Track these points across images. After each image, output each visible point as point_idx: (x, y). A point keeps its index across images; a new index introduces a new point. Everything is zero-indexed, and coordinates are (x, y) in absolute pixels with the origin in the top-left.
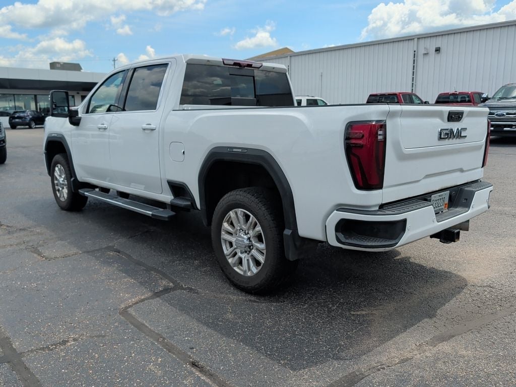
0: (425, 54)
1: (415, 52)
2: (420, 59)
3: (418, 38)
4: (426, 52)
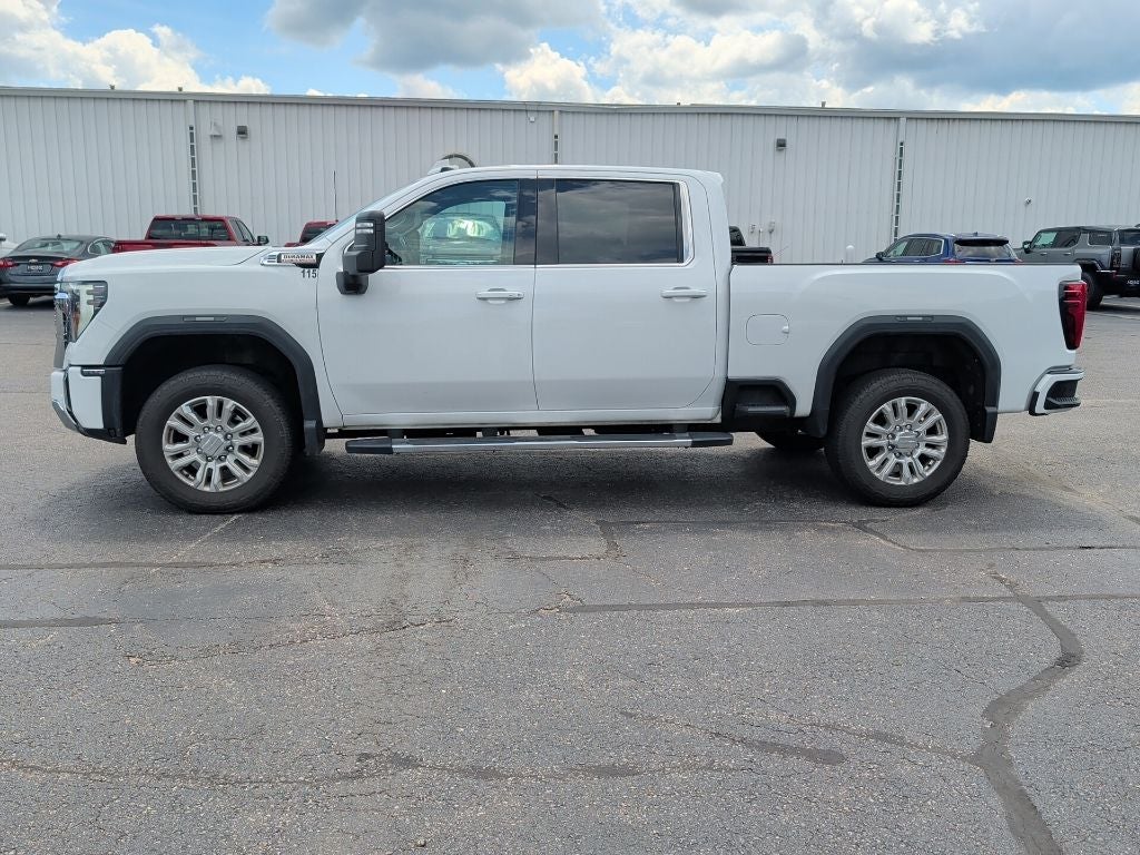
0: (216, 137)
1: (191, 128)
2: (205, 145)
3: (196, 101)
4: (217, 134)
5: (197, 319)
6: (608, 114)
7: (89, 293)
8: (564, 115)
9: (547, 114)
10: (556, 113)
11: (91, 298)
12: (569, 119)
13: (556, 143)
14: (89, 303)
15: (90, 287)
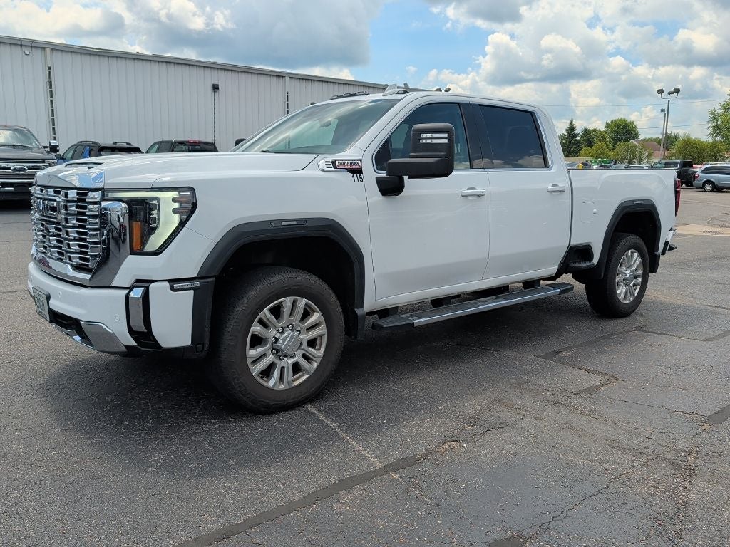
5: (283, 223)
6: (90, 54)
7: (174, 200)
8: (54, 52)
9: (40, 50)
10: (48, 50)
11: (176, 205)
12: (58, 55)
13: (50, 73)
14: (175, 211)
15: (174, 194)
